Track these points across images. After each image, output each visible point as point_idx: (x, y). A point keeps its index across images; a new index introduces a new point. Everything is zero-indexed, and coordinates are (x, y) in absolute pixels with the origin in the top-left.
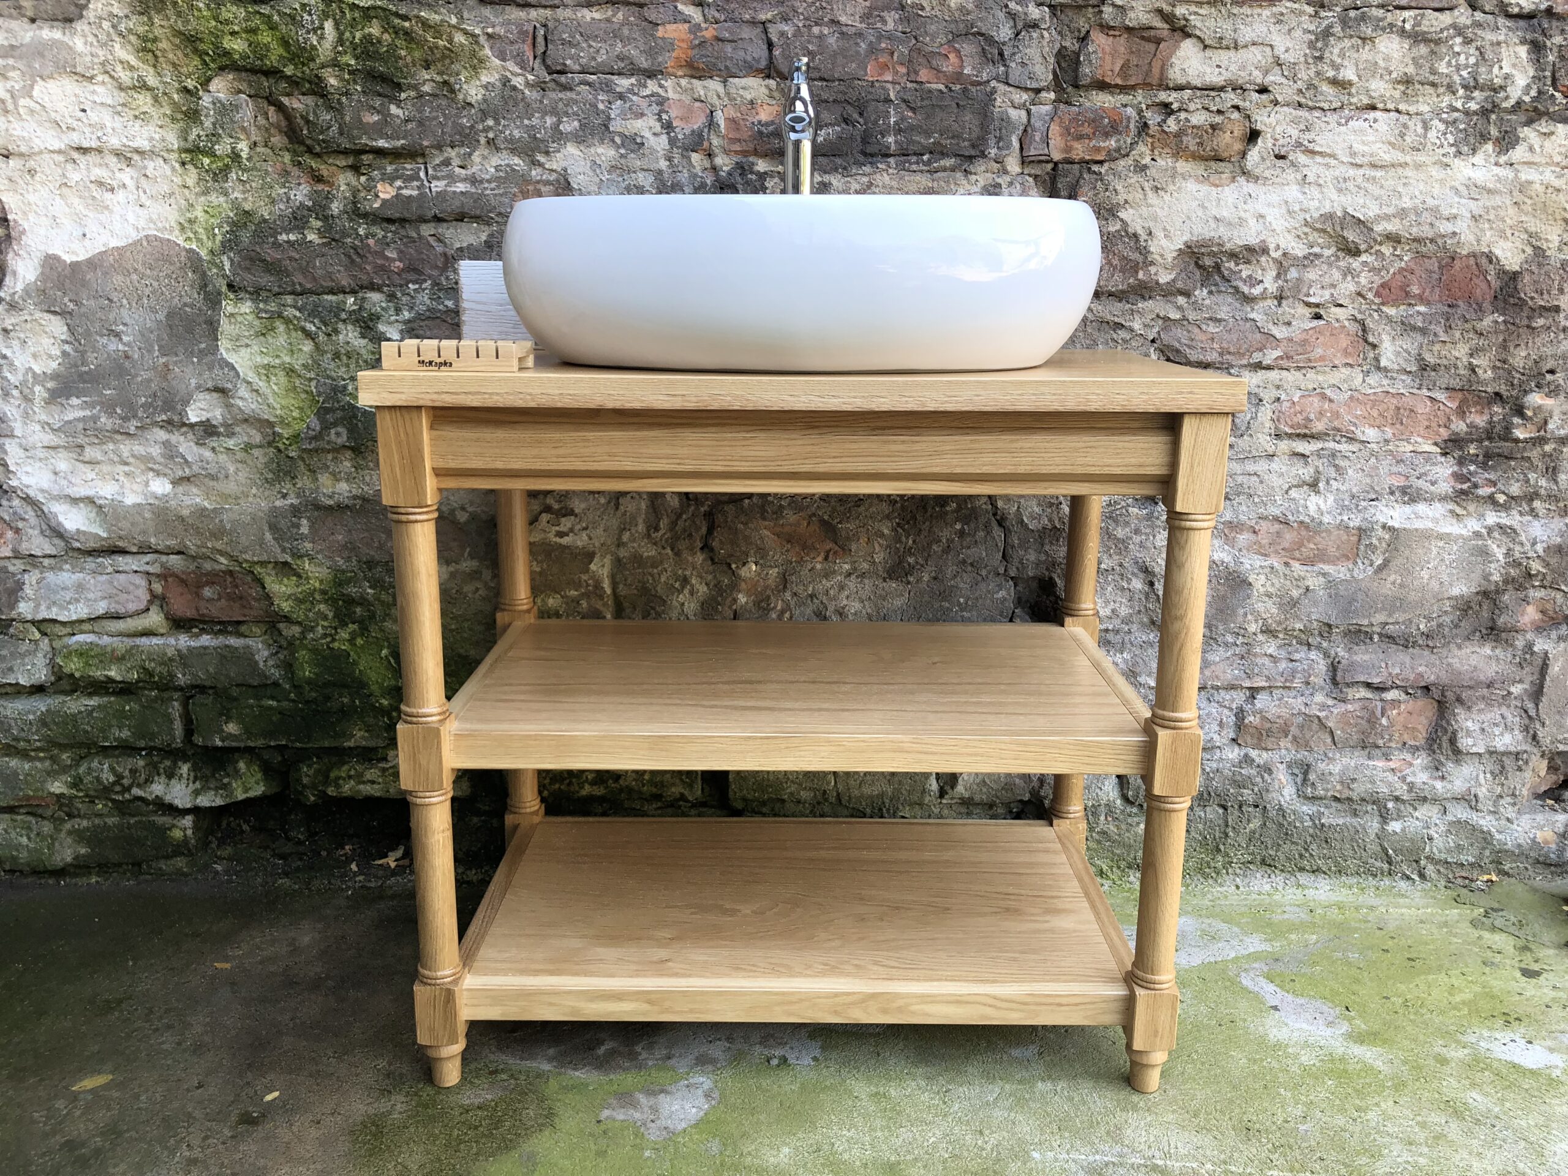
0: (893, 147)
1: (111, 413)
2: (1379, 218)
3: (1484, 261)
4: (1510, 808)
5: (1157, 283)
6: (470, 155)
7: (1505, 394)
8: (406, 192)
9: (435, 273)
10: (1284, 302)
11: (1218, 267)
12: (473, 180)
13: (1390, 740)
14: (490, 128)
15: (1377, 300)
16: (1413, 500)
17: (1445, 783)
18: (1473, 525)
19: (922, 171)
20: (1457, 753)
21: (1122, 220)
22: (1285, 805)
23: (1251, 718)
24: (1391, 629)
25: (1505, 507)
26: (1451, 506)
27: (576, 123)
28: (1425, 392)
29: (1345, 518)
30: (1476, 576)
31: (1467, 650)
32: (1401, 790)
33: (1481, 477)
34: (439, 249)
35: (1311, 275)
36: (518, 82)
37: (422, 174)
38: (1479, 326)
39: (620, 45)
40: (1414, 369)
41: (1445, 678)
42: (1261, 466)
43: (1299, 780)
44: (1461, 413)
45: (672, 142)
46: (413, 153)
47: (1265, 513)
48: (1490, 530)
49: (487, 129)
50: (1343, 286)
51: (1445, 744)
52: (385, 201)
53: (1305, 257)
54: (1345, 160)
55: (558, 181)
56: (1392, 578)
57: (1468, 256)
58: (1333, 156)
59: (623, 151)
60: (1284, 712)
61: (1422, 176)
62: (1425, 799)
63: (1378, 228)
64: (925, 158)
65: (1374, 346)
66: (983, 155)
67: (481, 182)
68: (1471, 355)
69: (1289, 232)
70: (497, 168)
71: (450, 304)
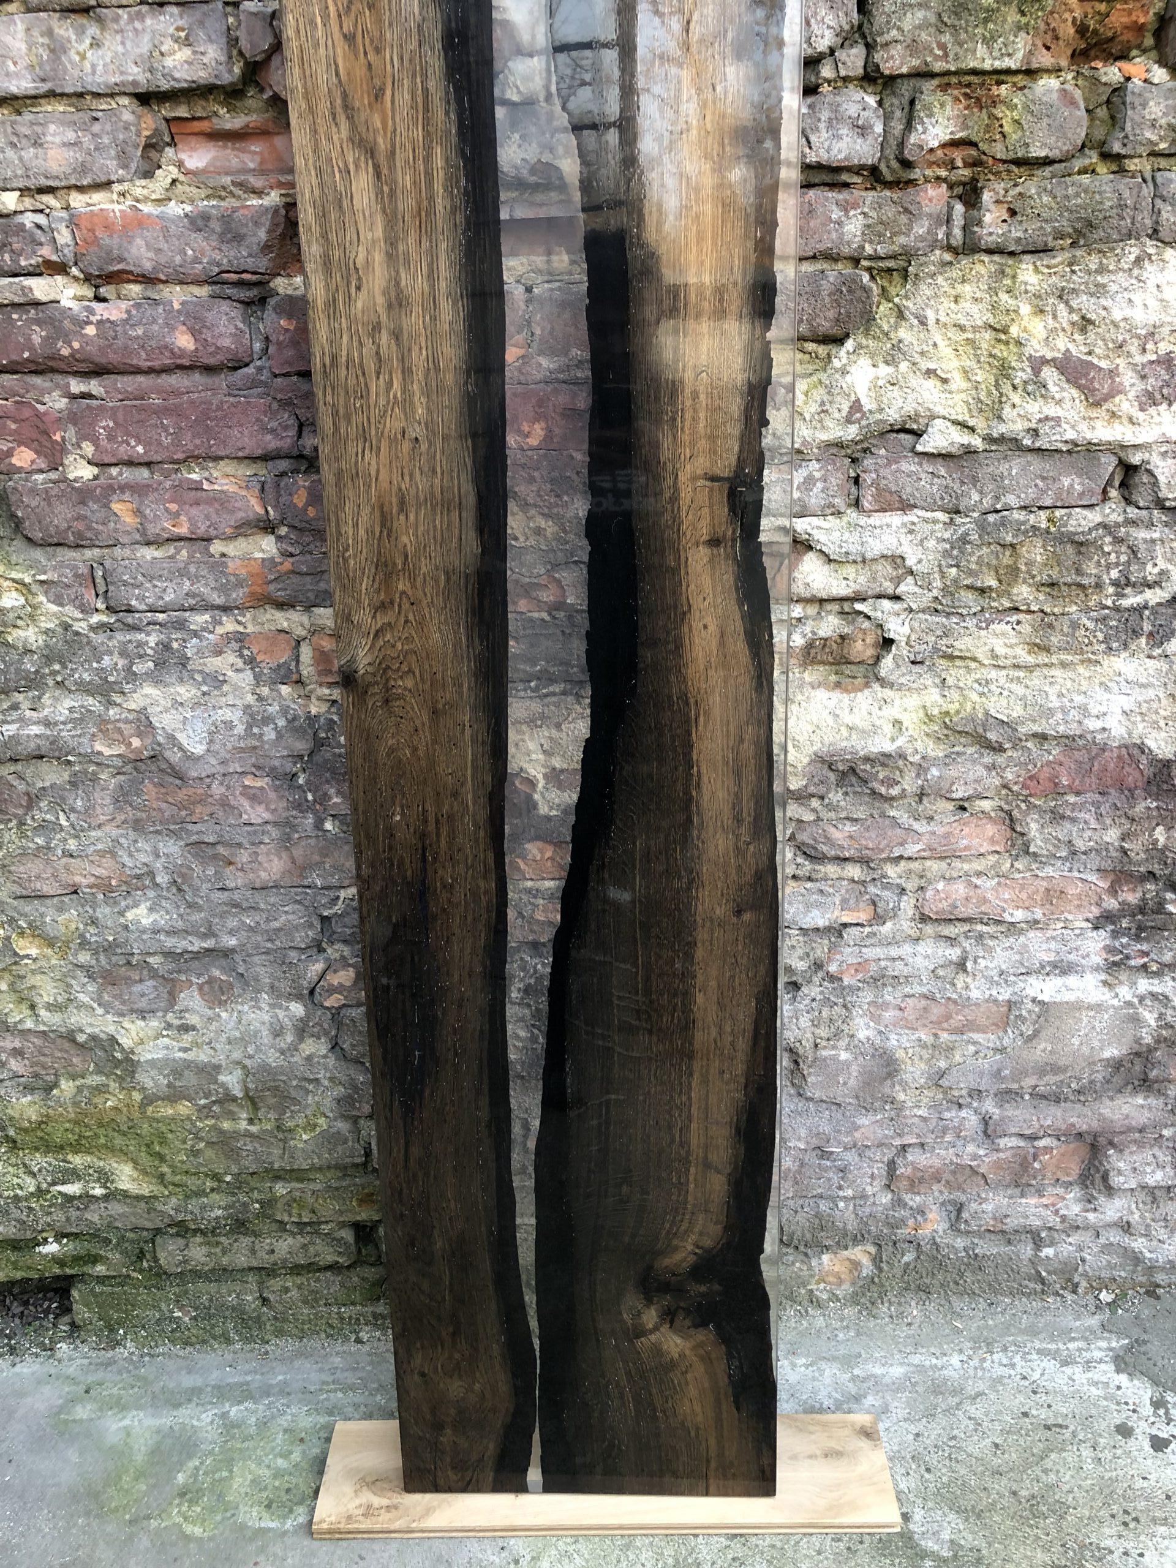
2: (1023, 719)
3: (1136, 752)
4: (1163, 1231)
6: (39, 698)
7: (1158, 873)
9: (20, 812)
10: (925, 800)
11: (853, 771)
12: (47, 723)
13: (1043, 1179)
14: (58, 672)
15: (1024, 792)
16: (1063, 973)
17: (1097, 1214)
18: (1125, 992)
22: (938, 1240)
23: (903, 1170)
24: (1041, 1089)
25: (1158, 974)
26: (1103, 976)
27: (151, 664)
28: (1076, 874)
29: (994, 993)
30: (1127, 1040)
31: (1120, 1099)
32: (1054, 1221)
33: (1134, 948)
34: (21, 787)
35: (953, 771)
36: (81, 627)
38: (1131, 813)
39: (188, 583)
40: (1064, 854)
41: (1095, 1125)
42: (906, 949)
43: (953, 1216)
44: (1113, 891)
45: (257, 677)
47: (911, 992)
48: (1141, 999)
49: (54, 673)
50: (987, 781)
51: (1098, 1181)
53: (946, 757)
54: (986, 662)
55: (138, 720)
56: (1042, 1046)
57: (1119, 747)
58: (974, 659)
59: (205, 688)
60: (937, 1162)
61: (1070, 674)
62: (1078, 1227)
63: (1022, 730)
64: (533, 684)
65: (1023, 834)
67: (56, 724)
68: (1123, 839)
69: (928, 735)
70: (71, 710)
71: (40, 841)
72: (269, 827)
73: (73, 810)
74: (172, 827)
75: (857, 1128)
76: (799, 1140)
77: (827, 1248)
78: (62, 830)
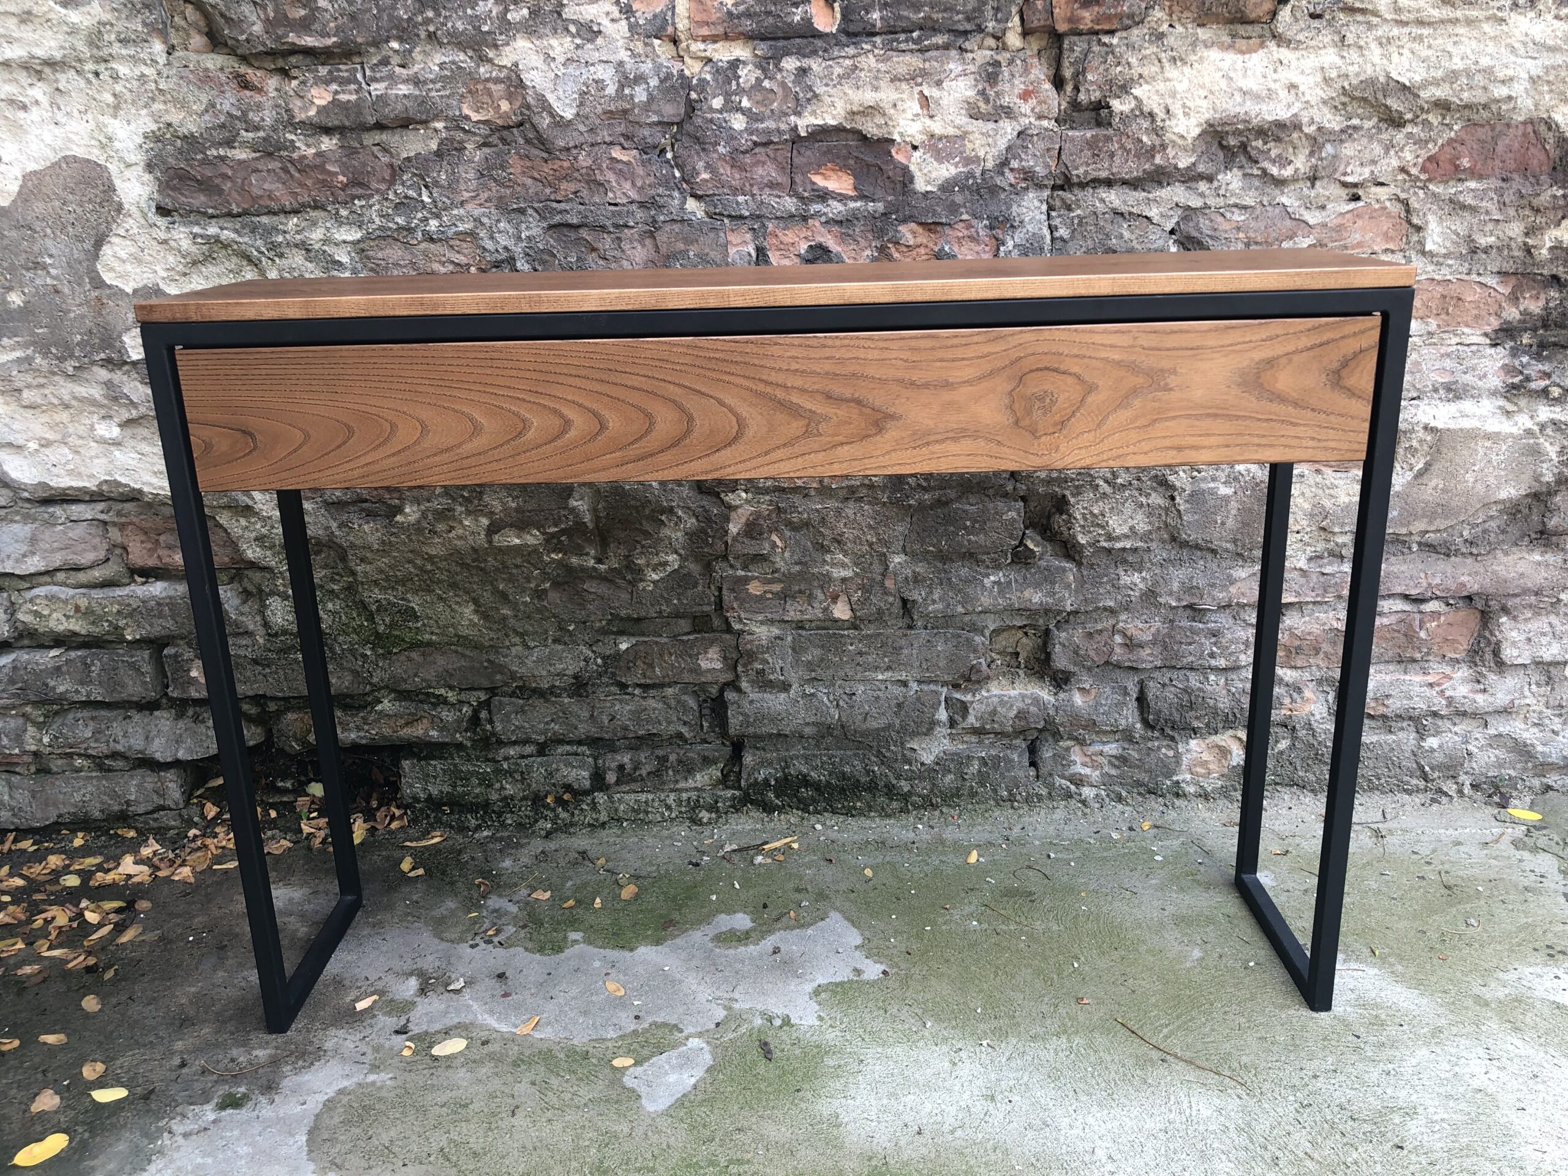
0: (879, 24)
1: (46, 354)
2: (1426, 84)
3: (1543, 128)
4: (1556, 720)
5: (1176, 168)
6: (410, 51)
8: (344, 97)
9: (383, 187)
10: (1318, 184)
11: (1244, 146)
12: (416, 81)
13: (1428, 654)
14: (430, 20)
15: (1423, 177)
16: (1458, 397)
17: (1486, 696)
18: (1524, 421)
19: (911, 51)
20: (1500, 665)
21: (1136, 98)
22: (1315, 725)
24: (1431, 537)
25: (1560, 401)
26: (1502, 402)
27: (525, 12)
28: (1474, 277)
30: (1527, 478)
31: (1516, 554)
32: (1440, 704)
33: (1535, 368)
34: (385, 159)
35: (1349, 150)
37: (359, 76)
38: (1535, 202)
40: (1463, 252)
41: (1489, 587)
43: (1331, 698)
44: (1514, 298)
45: (631, 28)
46: (347, 52)
48: (1543, 427)
49: (428, 21)
50: (1384, 162)
51: (1488, 656)
52: (321, 110)
53: (1342, 131)
54: (1389, 17)
55: (509, 78)
56: (1433, 483)
57: (1525, 123)
59: (578, 41)
60: (1316, 629)
61: (1475, 33)
62: (1464, 714)
63: (1425, 94)
64: (915, 35)
65: (1418, 229)
66: (980, 29)
67: (425, 82)
68: (1527, 234)
69: (1325, 102)
70: (442, 66)
71: (400, 220)
72: (634, 207)
73: (436, 184)
74: (536, 205)
75: (1233, 581)
76: (1171, 594)
77: (1195, 731)
78: (424, 207)
